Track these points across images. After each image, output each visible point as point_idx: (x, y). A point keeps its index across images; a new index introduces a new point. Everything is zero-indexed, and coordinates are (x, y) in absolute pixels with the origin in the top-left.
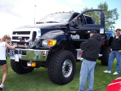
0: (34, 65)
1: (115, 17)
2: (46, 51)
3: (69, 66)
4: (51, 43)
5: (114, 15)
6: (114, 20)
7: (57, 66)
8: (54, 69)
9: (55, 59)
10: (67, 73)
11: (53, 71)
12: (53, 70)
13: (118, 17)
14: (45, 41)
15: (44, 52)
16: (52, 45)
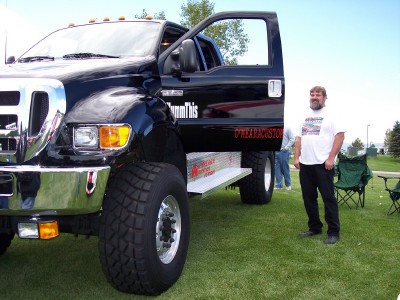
0: (50, 230)
1: (236, 46)
2: (96, 169)
3: (171, 218)
4: (112, 138)
5: (233, 40)
6: (232, 54)
7: (139, 224)
8: (129, 237)
9: (127, 201)
10: (169, 246)
11: (126, 248)
12: (123, 244)
13: (247, 44)
14: (88, 129)
15: (91, 173)
16: (116, 144)
